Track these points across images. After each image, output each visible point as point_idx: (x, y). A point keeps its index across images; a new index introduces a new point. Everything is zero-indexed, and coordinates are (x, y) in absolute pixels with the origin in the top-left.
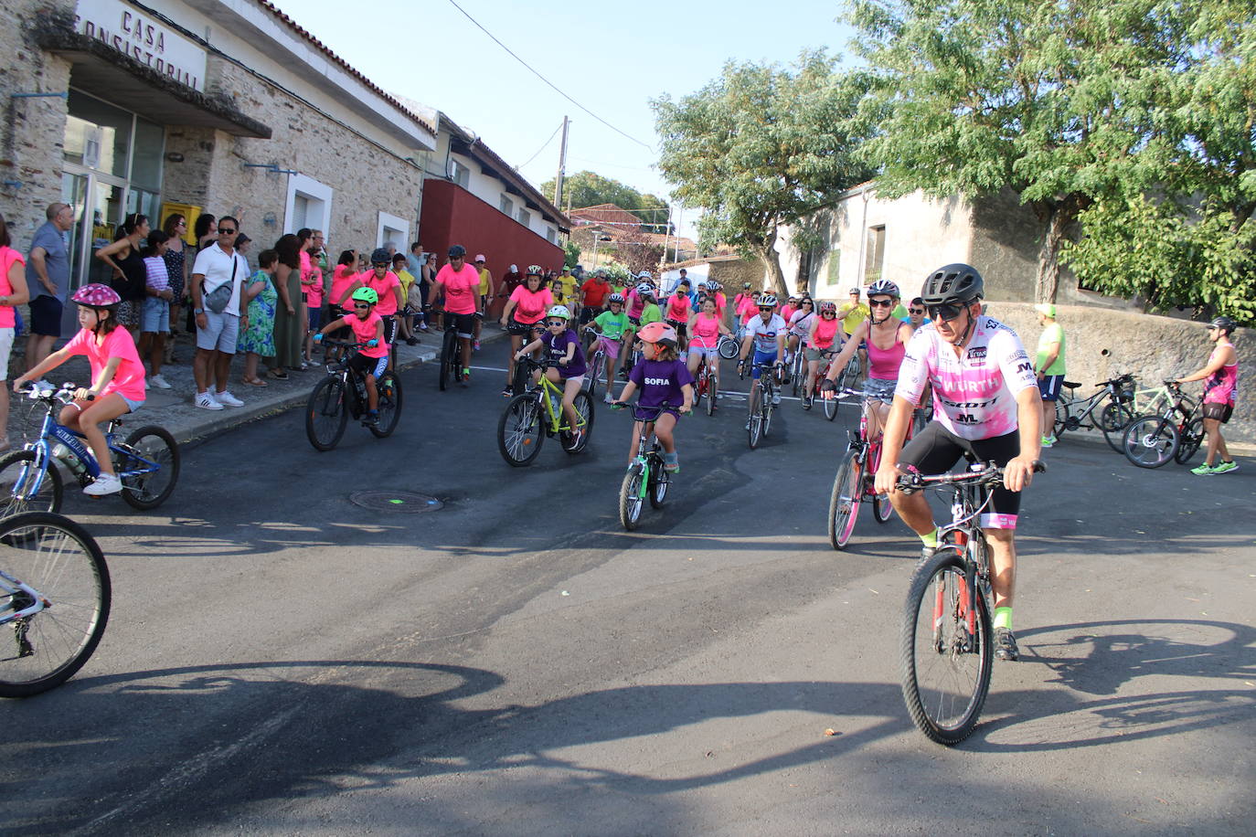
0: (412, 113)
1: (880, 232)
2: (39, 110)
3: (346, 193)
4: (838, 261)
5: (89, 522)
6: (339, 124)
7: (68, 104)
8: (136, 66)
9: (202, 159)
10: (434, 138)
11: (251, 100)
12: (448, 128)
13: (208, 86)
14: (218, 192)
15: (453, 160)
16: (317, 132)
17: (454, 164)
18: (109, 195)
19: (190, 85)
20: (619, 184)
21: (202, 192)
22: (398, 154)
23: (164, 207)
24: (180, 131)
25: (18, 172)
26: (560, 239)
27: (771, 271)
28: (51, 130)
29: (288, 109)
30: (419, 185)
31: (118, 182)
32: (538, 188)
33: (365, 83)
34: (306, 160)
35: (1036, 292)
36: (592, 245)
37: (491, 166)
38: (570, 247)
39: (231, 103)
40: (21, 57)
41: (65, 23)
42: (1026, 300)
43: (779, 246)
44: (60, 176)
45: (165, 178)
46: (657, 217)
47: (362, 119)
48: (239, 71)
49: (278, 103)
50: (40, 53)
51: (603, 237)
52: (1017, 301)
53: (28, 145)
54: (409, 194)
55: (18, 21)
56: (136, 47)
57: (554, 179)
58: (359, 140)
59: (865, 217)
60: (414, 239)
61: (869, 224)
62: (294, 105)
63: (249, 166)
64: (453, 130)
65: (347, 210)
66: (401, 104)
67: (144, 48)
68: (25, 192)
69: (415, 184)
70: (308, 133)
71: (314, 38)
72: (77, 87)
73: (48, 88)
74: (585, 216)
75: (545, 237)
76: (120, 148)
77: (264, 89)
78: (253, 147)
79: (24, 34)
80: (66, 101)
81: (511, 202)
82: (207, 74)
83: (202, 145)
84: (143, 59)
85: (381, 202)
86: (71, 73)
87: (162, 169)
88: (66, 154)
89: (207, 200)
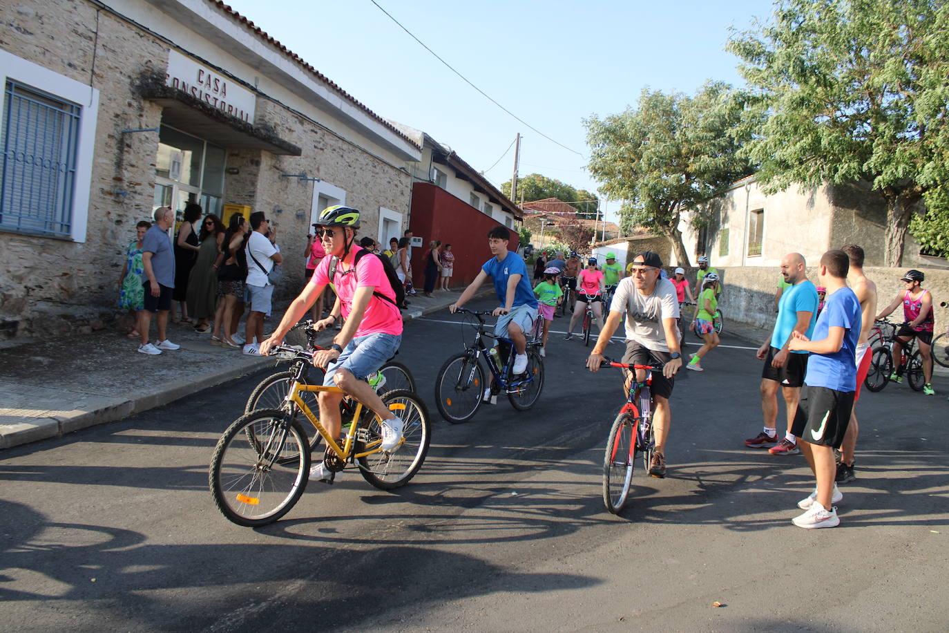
0: (405, 134)
1: (760, 215)
2: (140, 141)
3: (355, 194)
4: (727, 238)
6: (350, 143)
7: (160, 136)
8: (206, 107)
9: (252, 172)
10: (421, 152)
11: (287, 128)
12: (431, 144)
13: (256, 119)
14: (262, 195)
15: (435, 168)
16: (334, 150)
17: (436, 171)
19: (244, 119)
20: (560, 183)
21: (252, 195)
22: (394, 165)
23: (225, 207)
24: (236, 152)
25: (125, 185)
26: (515, 225)
27: (676, 247)
28: (148, 155)
29: (314, 134)
30: (410, 187)
31: (193, 190)
32: (499, 188)
33: (369, 113)
34: (327, 170)
35: (885, 258)
36: (540, 229)
37: (464, 172)
38: (523, 231)
39: (273, 131)
40: (130, 105)
41: (159, 80)
42: (877, 265)
43: (682, 227)
44: (153, 187)
45: (226, 186)
46: (589, 208)
47: (367, 140)
48: (278, 108)
49: (306, 130)
50: (142, 102)
51: (549, 223)
52: (869, 266)
53: (132, 166)
54: (402, 194)
55: (129, 81)
56: (207, 94)
57: (511, 180)
58: (365, 155)
59: (747, 204)
61: (751, 209)
62: (318, 131)
63: (285, 176)
64: (434, 146)
66: (396, 128)
67: (213, 95)
68: (129, 199)
69: (407, 187)
70: (328, 151)
71: (332, 82)
72: (166, 124)
73: (146, 125)
74: (534, 208)
76: (195, 166)
77: (296, 119)
78: (289, 163)
79: (132, 89)
80: (158, 134)
81: (478, 198)
82: (256, 110)
83: (252, 162)
84: (212, 102)
85: (382, 200)
86: (162, 114)
87: (224, 180)
88: (158, 171)
89: (255, 201)
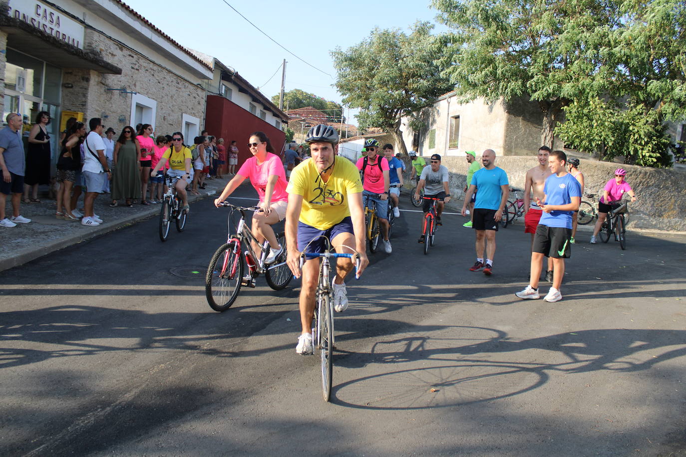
0: (200, 59)
1: (457, 119)
3: (164, 104)
4: (434, 136)
5: (25, 288)
6: (159, 66)
7: (6, 57)
8: (45, 35)
9: (83, 86)
10: (212, 72)
11: (110, 53)
12: (220, 67)
13: (86, 46)
14: (92, 104)
15: (223, 84)
16: (147, 70)
17: (224, 87)
18: (31, 106)
19: (76, 45)
20: (315, 96)
21: (84, 104)
22: (192, 82)
23: (63, 113)
24: (70, 71)
26: (283, 127)
27: (398, 142)
29: (131, 58)
30: (205, 98)
31: (36, 100)
32: (270, 99)
33: (173, 43)
34: (141, 85)
36: (300, 130)
37: (244, 87)
38: (288, 131)
39: (99, 55)
41: (3, 11)
43: (402, 128)
44: (3, 97)
45: (63, 97)
46: (336, 114)
47: (172, 63)
48: (102, 37)
49: (124, 54)
51: (307, 125)
52: (531, 156)
54: (199, 103)
56: (44, 25)
57: (279, 94)
58: (170, 74)
59: (448, 112)
60: (203, 129)
61: (451, 115)
62: (134, 55)
63: (109, 90)
64: (222, 68)
65: (165, 113)
66: (194, 54)
67: (49, 25)
69: (202, 98)
70: (142, 71)
71: (144, 18)
72: (10, 46)
74: (296, 114)
75: (275, 126)
76: (37, 81)
77: (117, 47)
78: (112, 80)
80: (5, 55)
81: (255, 107)
82: (85, 39)
83: (83, 79)
84: (48, 31)
85: (184, 108)
86: (7, 39)
87: (61, 92)
88: (6, 85)
89: (87, 109)
